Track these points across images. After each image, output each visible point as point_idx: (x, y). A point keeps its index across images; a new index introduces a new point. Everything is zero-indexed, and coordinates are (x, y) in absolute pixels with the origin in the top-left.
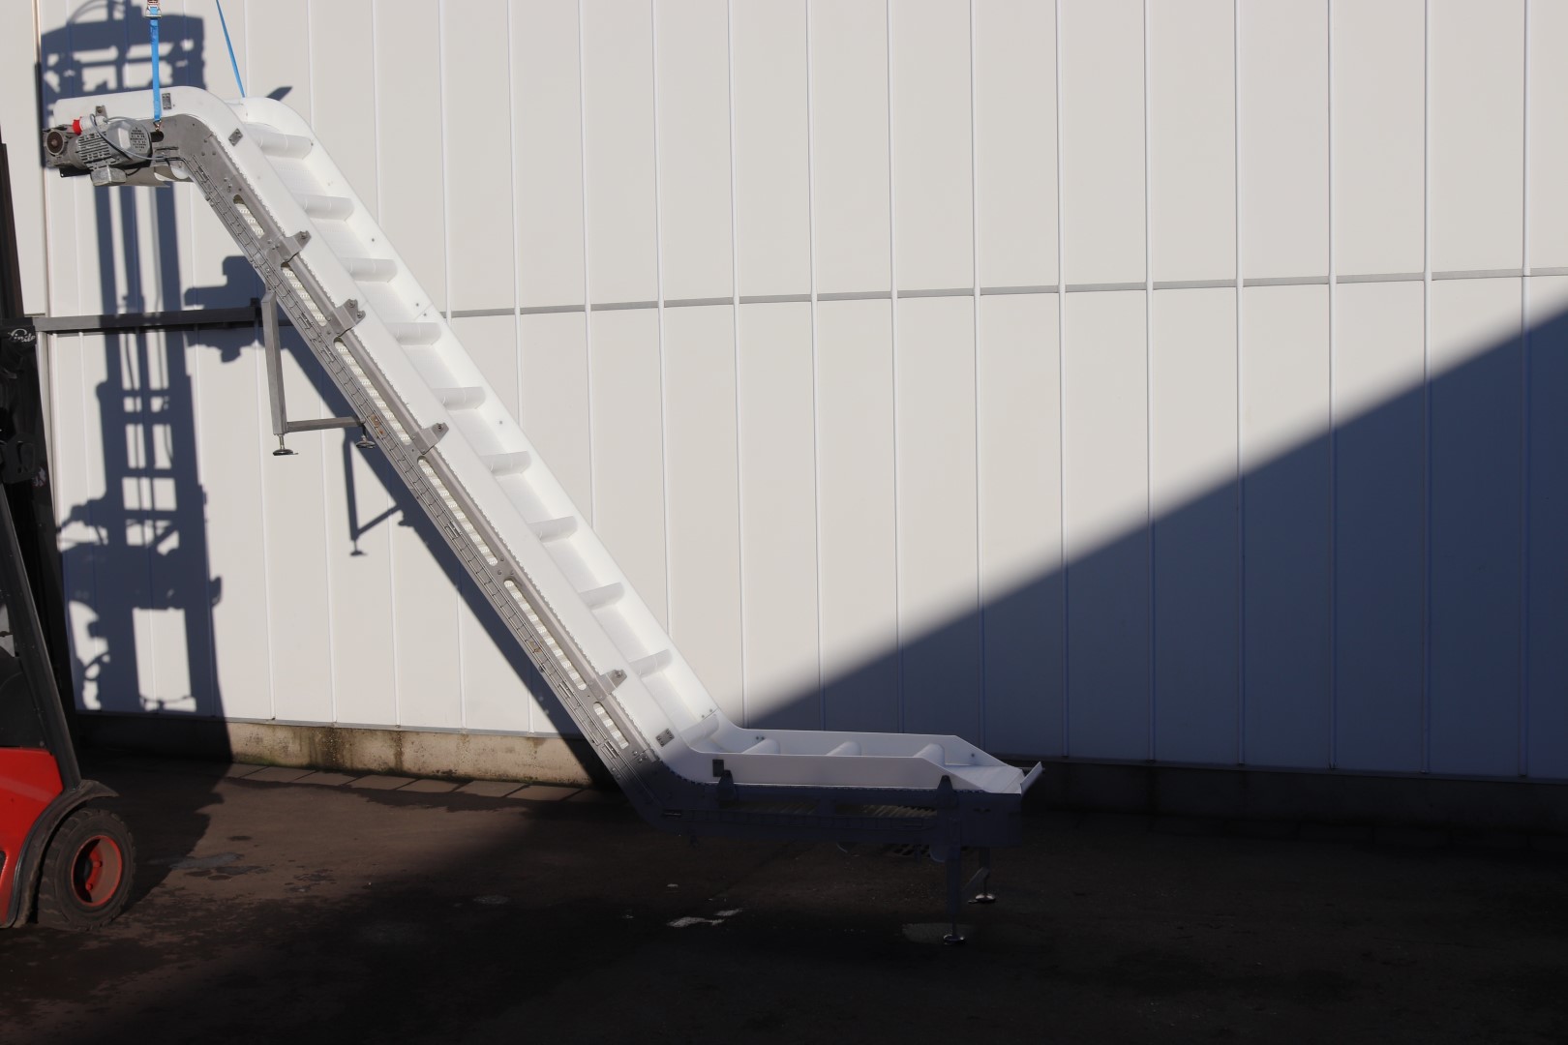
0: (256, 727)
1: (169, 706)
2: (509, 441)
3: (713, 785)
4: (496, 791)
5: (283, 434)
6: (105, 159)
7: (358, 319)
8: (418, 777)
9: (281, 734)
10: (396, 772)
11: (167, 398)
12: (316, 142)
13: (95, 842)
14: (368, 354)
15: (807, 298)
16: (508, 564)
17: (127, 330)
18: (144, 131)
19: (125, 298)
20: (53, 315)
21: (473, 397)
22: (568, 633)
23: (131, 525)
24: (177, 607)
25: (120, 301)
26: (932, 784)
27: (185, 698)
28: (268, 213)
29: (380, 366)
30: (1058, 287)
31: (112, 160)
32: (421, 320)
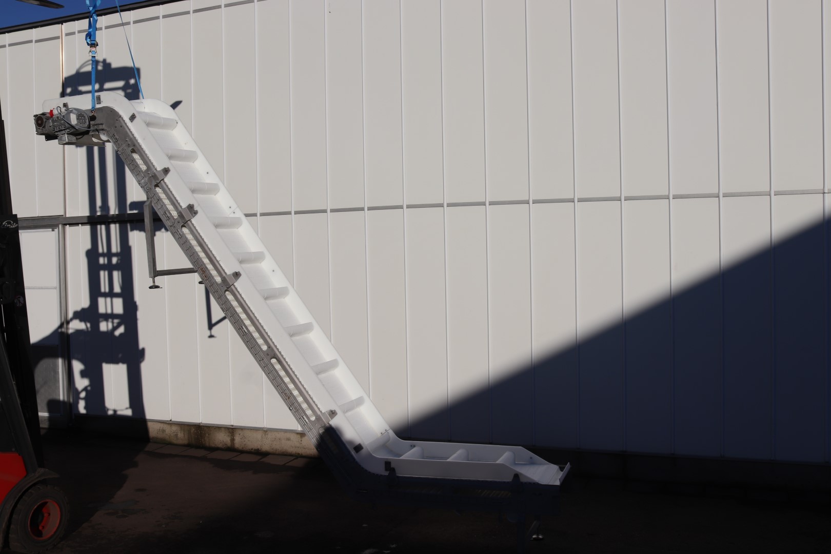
0: (162, 424)
1: (119, 413)
2: (277, 281)
3: (385, 476)
4: (280, 461)
5: (155, 277)
6: (64, 130)
7: (194, 215)
8: (242, 452)
9: (174, 428)
10: (231, 449)
11: (119, 257)
12: (179, 122)
13: (46, 503)
14: (199, 234)
15: (441, 205)
16: (273, 350)
17: (101, 224)
18: (85, 115)
19: (100, 207)
20: (67, 216)
21: (258, 257)
22: (305, 389)
23: (102, 321)
24: (123, 363)
25: (98, 209)
26: (509, 478)
27: (127, 408)
28: (148, 158)
29: (205, 240)
30: (574, 199)
31: (68, 130)
32: (232, 215)
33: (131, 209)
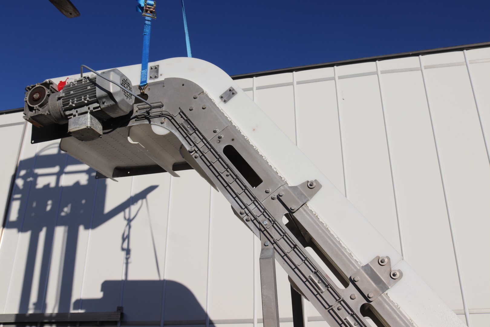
6: (88, 103)
17: (32, 324)
19: (34, 304)
25: (31, 306)
31: (96, 105)
33: (75, 308)
